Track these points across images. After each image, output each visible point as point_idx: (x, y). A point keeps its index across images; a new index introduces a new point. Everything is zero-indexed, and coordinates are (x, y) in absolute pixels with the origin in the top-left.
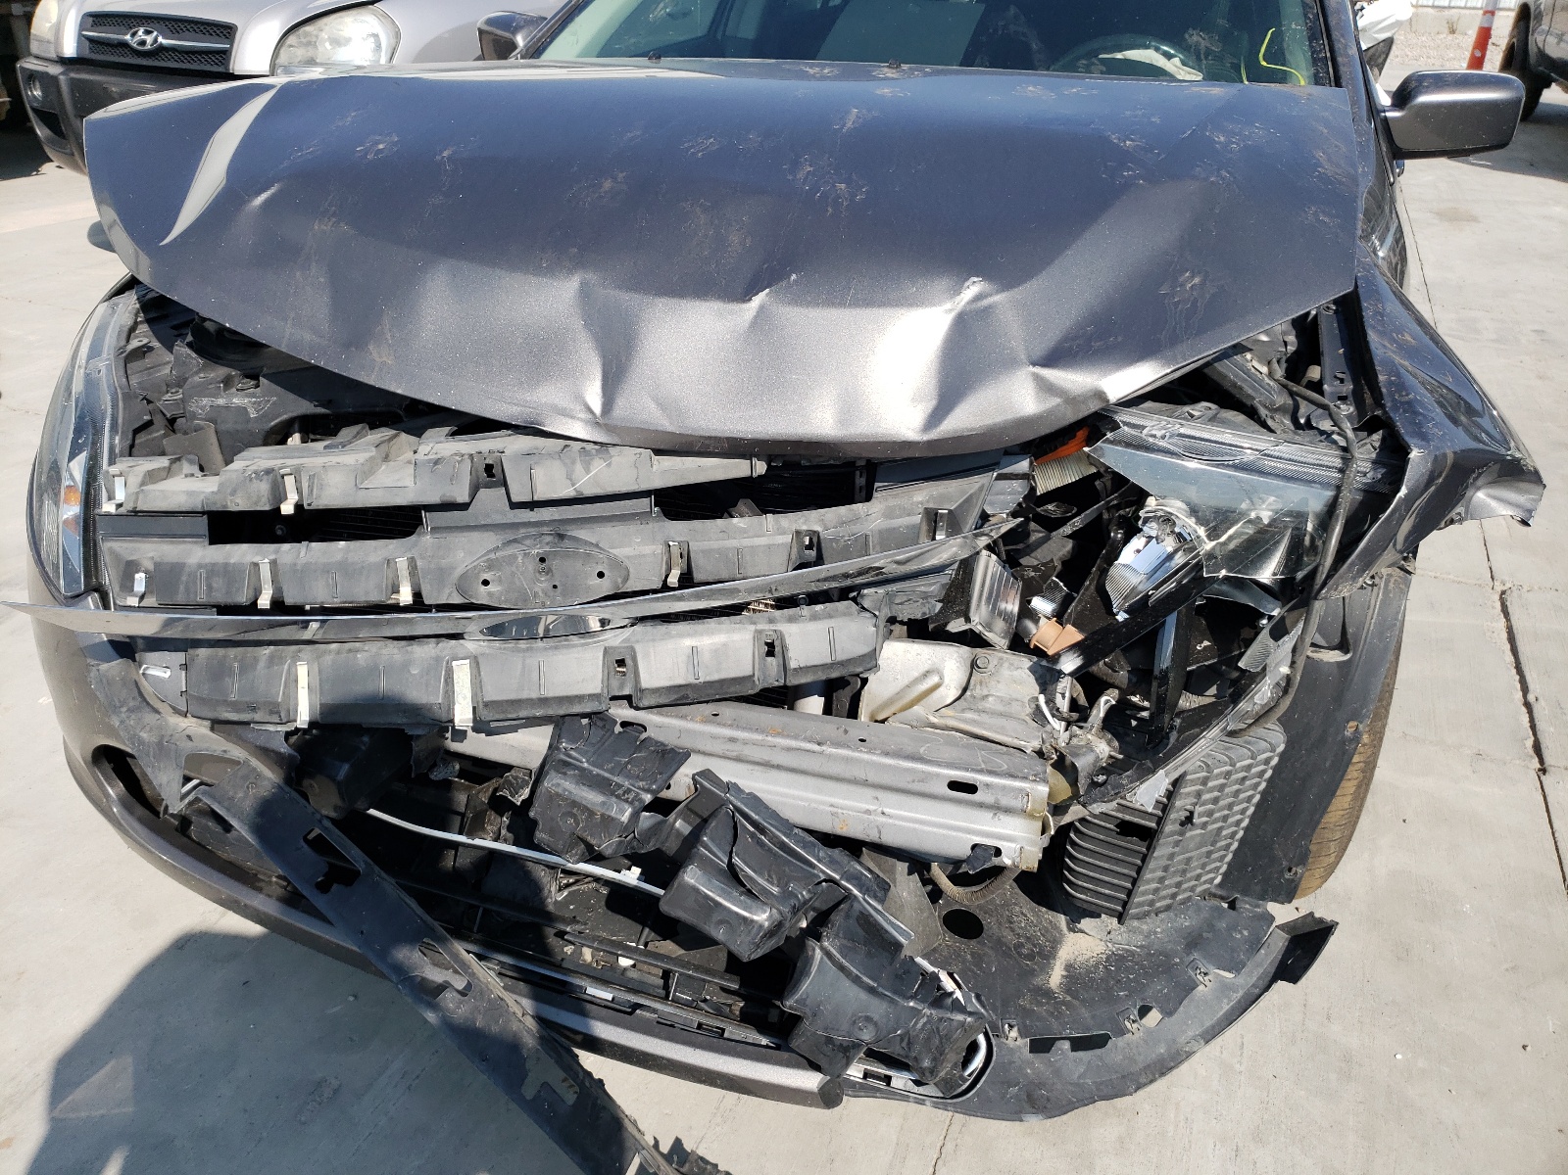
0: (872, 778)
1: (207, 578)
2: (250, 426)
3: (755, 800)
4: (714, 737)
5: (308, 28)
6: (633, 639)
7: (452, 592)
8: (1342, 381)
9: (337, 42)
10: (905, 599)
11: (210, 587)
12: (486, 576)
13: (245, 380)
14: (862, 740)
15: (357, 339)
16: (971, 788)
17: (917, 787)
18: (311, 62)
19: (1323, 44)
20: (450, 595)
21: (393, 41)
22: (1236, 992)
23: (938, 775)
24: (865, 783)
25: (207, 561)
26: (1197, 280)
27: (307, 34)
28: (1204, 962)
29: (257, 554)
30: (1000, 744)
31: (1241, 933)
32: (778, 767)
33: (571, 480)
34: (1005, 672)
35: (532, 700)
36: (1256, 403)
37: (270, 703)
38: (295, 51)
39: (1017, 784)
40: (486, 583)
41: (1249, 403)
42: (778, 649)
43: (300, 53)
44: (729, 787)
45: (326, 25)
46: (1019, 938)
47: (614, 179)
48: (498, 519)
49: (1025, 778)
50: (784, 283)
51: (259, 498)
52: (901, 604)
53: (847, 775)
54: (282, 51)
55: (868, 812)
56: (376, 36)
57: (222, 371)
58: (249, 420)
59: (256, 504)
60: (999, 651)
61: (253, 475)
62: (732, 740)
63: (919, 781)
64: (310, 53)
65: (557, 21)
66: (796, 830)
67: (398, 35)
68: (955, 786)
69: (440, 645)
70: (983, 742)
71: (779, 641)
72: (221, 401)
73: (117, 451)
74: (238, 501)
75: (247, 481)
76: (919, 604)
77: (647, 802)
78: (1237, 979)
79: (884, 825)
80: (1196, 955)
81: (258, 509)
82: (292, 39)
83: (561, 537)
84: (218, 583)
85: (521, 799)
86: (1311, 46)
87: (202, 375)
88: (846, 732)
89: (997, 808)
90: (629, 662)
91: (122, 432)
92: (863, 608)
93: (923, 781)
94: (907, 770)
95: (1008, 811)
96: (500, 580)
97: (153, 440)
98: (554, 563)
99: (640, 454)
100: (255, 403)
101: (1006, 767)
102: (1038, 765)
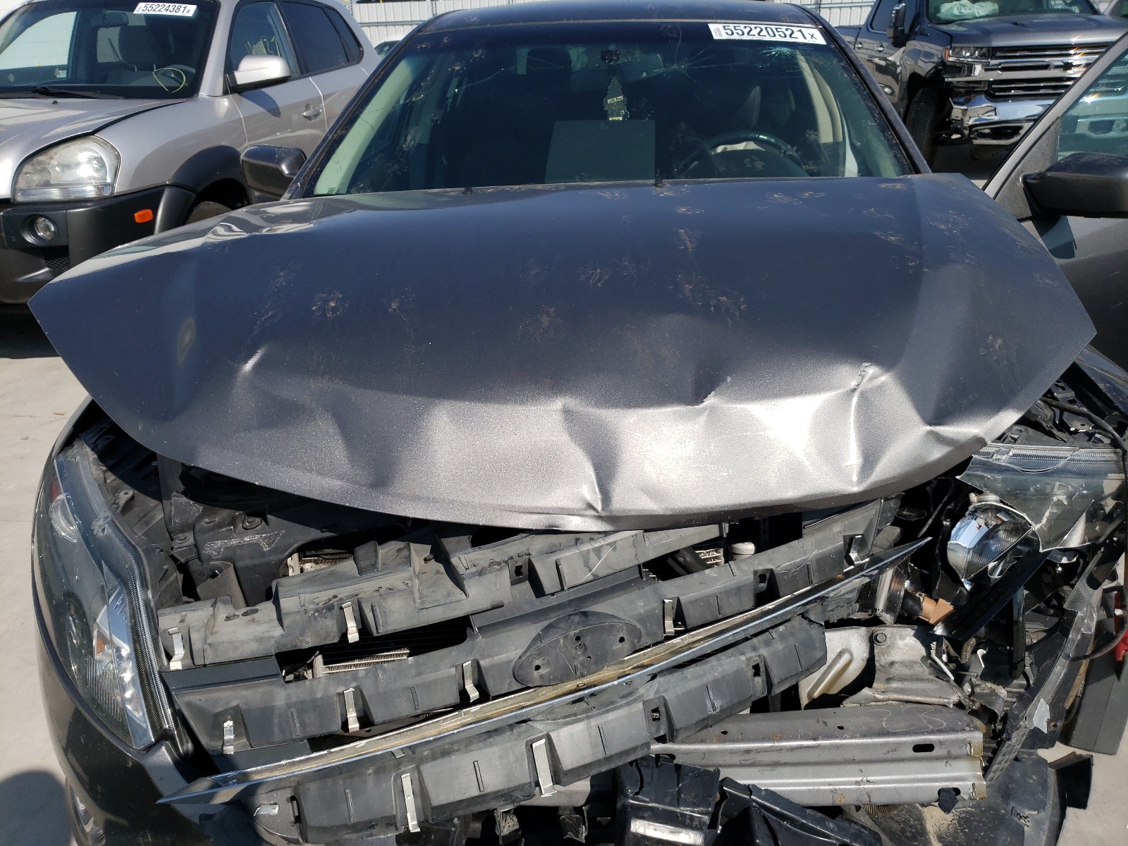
0: (858, 757)
1: (299, 716)
2: (267, 559)
3: (772, 796)
4: (732, 752)
5: (41, 158)
6: (662, 690)
7: (511, 682)
8: (1063, 388)
9: (66, 166)
10: (835, 606)
11: (303, 725)
12: (538, 662)
13: (251, 519)
14: (841, 728)
15: (381, 480)
16: (928, 747)
17: (890, 756)
18: (47, 184)
19: (891, 134)
20: (510, 685)
21: (115, 162)
22: (1044, 824)
23: (904, 743)
24: (853, 762)
25: (294, 699)
26: (999, 341)
27: (40, 163)
28: (1020, 808)
29: (338, 685)
30: (930, 704)
31: (1032, 778)
32: (786, 764)
33: (588, 566)
34: (900, 643)
35: (600, 761)
36: (1039, 419)
37: (387, 817)
38: (32, 177)
39: (961, 736)
40: (538, 668)
41: (1034, 420)
42: (762, 669)
43: (36, 178)
44: (749, 789)
45: (56, 154)
46: (900, 825)
47: (548, 314)
48: (528, 609)
49: (963, 730)
50: (724, 385)
51: (328, 634)
52: (832, 610)
53: (839, 758)
54: (20, 178)
55: (857, 783)
56: (100, 160)
57: (225, 514)
58: (263, 554)
59: (325, 639)
60: (889, 626)
61: (317, 614)
62: (748, 751)
63: (892, 751)
64: (45, 178)
65: (320, 155)
66: (808, 811)
67: (118, 157)
68: (919, 748)
69: (515, 731)
70: (914, 705)
71: (763, 663)
72: (234, 542)
73: (152, 604)
74: (308, 639)
75: (312, 620)
76: (845, 608)
77: (708, 822)
78: (1039, 815)
79: (872, 790)
80: (1012, 804)
81: (328, 642)
82: (27, 168)
83: (585, 614)
84: (310, 718)
85: (583, 837)
86: (885, 137)
87: (207, 520)
88: (825, 723)
89: (950, 757)
90: (662, 709)
91: (152, 586)
92: (810, 621)
93: (895, 751)
94: (882, 744)
95: (956, 758)
96: (548, 664)
97: (171, 584)
98: (587, 640)
99: (636, 535)
100: (265, 538)
101: (945, 724)
102: (964, 717)
